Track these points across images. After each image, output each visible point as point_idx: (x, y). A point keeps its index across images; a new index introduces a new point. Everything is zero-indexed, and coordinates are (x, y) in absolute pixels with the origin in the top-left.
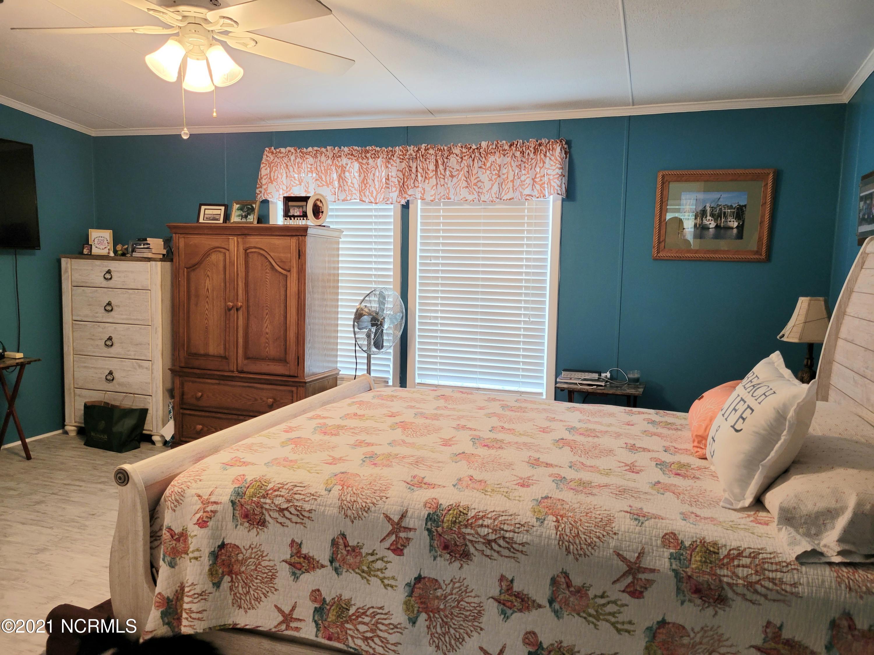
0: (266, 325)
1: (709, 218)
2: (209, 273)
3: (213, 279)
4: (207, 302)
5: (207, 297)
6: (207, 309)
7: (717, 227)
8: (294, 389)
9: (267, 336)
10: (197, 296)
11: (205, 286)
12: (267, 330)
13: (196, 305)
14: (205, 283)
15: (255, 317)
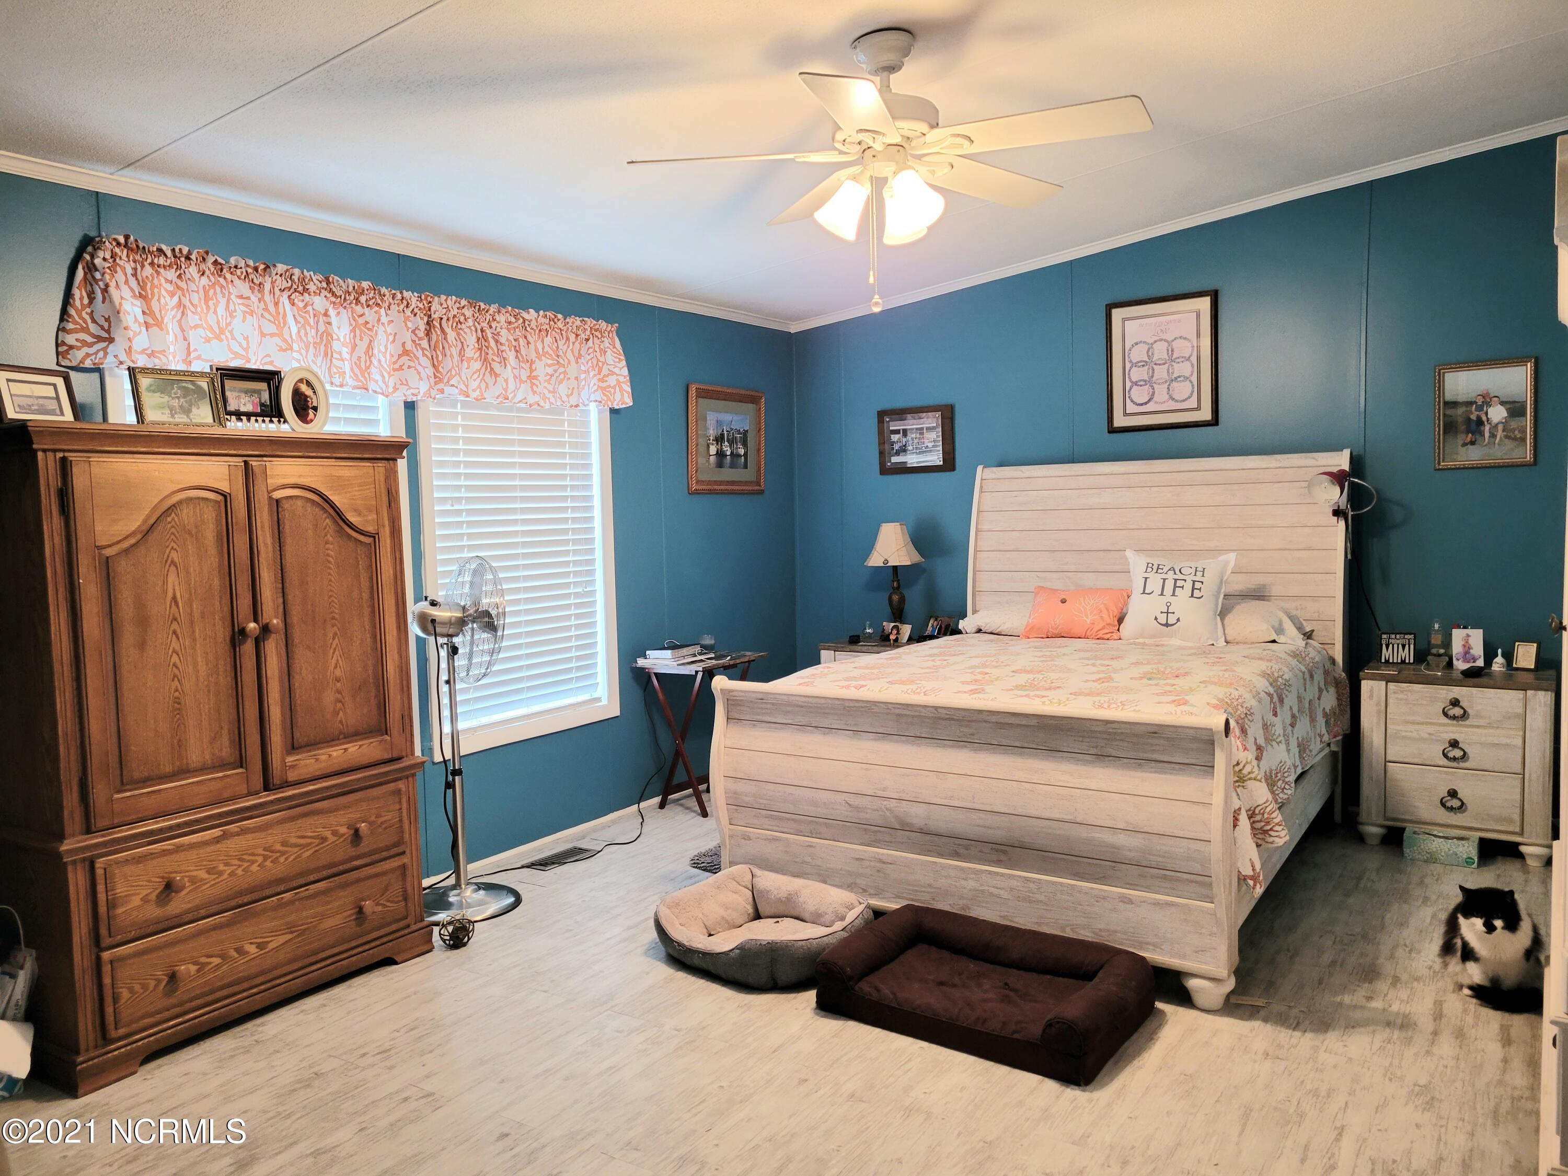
0: (334, 661)
1: (726, 443)
2: (174, 555)
3: (187, 571)
4: (175, 632)
5: (175, 619)
6: (174, 651)
7: (732, 453)
8: (401, 785)
9: (339, 685)
10: (143, 621)
11: (165, 592)
12: (338, 673)
13: (142, 645)
14: (165, 582)
15: (308, 648)
